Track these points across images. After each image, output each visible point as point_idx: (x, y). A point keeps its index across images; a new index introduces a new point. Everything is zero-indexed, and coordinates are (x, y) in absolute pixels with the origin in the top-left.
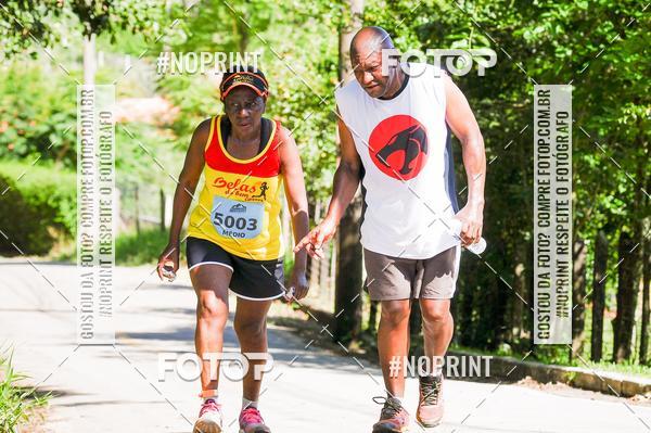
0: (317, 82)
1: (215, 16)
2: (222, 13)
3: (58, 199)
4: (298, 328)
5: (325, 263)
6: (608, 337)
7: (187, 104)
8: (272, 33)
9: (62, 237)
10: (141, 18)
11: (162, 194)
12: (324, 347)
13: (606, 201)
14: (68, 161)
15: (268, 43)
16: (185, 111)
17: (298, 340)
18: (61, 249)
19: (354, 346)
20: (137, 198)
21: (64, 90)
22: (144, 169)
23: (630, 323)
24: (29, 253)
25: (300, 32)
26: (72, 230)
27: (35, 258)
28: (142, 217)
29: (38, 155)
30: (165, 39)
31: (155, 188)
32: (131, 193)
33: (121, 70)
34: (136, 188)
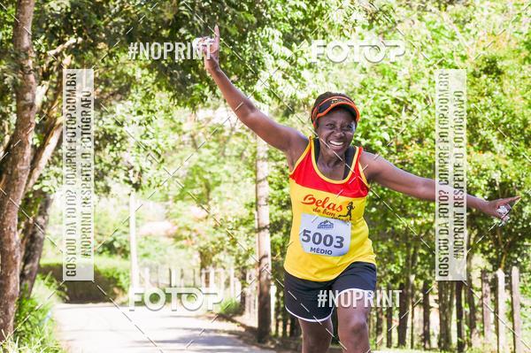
0: (245, 213)
1: (194, 181)
2: (197, 179)
3: (118, 274)
4: (240, 335)
5: (253, 302)
6: (395, 335)
7: (181, 225)
8: (222, 188)
9: (121, 293)
10: (158, 181)
11: (170, 270)
12: (253, 344)
13: (392, 267)
14: (123, 255)
15: (220, 192)
16: (180, 228)
17: (241, 342)
18: (121, 299)
19: (269, 343)
20: (157, 272)
21: (120, 220)
22: (160, 257)
23: (405, 328)
24: (106, 301)
25: (236, 187)
26: (126, 289)
27: (108, 304)
28: (160, 281)
29: (108, 252)
30: (170, 193)
31: (167, 267)
32: (154, 270)
33: (148, 209)
34: (157, 267)
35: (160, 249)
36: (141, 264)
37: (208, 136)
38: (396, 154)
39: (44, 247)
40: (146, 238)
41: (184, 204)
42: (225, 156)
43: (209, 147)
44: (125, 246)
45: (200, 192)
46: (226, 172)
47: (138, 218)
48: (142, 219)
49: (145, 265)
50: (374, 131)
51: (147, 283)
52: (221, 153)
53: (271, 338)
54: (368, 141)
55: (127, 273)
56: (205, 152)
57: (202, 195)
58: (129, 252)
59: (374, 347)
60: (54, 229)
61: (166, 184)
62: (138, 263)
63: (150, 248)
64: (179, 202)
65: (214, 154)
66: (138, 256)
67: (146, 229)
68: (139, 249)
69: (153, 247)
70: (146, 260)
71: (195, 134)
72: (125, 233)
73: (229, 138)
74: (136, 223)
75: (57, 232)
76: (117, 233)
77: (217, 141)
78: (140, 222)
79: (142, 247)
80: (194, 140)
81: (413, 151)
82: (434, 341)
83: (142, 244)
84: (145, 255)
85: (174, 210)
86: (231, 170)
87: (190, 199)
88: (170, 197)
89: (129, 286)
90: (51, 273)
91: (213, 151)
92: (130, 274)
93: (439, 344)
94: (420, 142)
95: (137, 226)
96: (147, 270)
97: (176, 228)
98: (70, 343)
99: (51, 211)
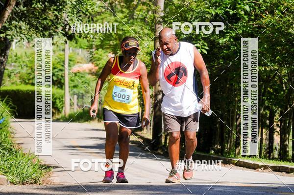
14: (59, 85)
19: (160, 151)
20: (83, 98)
22: (85, 88)
31: (89, 95)
32: (81, 97)
33: (78, 54)
34: (83, 95)
35: (86, 83)
36: (71, 92)
37: (122, 4)
38: (255, 21)
39: (4, 78)
40: (76, 74)
41: (104, 51)
42: (133, 18)
43: (122, 12)
44: (61, 79)
45: (115, 43)
46: (134, 30)
47: (70, 60)
48: (74, 61)
49: (74, 94)
50: (239, 4)
51: (76, 106)
52: (131, 16)
53: (161, 148)
54: (234, 12)
55: (61, 99)
56: (120, 15)
57: (116, 45)
58: (64, 84)
59: (233, 156)
60: (11, 65)
61: (92, 36)
62: (69, 92)
63: (78, 81)
64: (100, 50)
65: (125, 17)
66: (69, 87)
67: (76, 68)
68: (71, 82)
69: (80, 81)
70: (75, 90)
71: (113, 3)
72: (61, 70)
73: (137, 6)
74: (69, 63)
75: (13, 68)
76: (56, 70)
77: (128, 8)
78: (71, 63)
79: (72, 81)
80: (112, 7)
81: (267, 19)
82: (276, 154)
83: (73, 78)
84: (75, 87)
85: (96, 55)
86: (138, 29)
87: (108, 48)
88: (94, 46)
89: (62, 107)
90: (8, 96)
91: (125, 14)
92: (64, 99)
93: (279, 155)
94: (272, 13)
95: (69, 66)
96: (76, 97)
97: (97, 68)
98: (20, 146)
99: (9, 52)
